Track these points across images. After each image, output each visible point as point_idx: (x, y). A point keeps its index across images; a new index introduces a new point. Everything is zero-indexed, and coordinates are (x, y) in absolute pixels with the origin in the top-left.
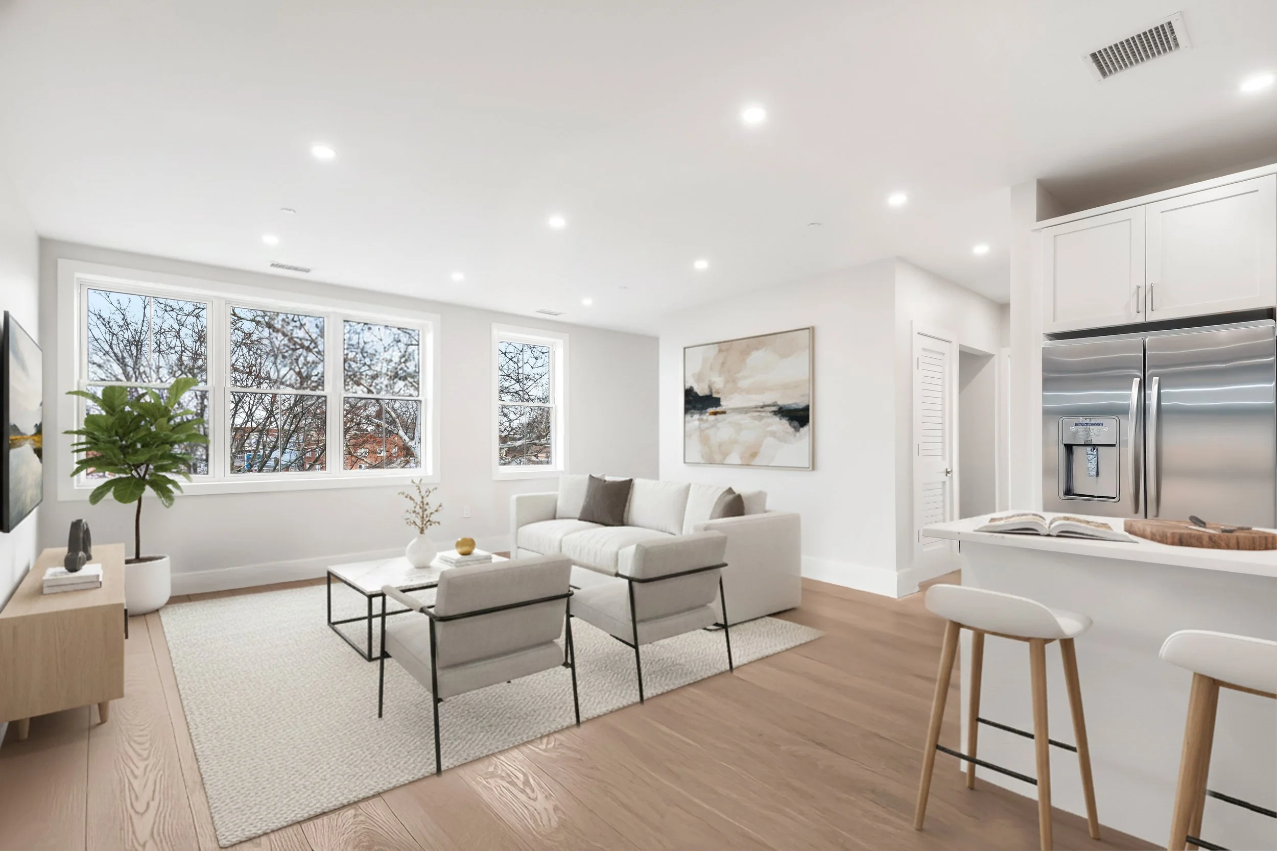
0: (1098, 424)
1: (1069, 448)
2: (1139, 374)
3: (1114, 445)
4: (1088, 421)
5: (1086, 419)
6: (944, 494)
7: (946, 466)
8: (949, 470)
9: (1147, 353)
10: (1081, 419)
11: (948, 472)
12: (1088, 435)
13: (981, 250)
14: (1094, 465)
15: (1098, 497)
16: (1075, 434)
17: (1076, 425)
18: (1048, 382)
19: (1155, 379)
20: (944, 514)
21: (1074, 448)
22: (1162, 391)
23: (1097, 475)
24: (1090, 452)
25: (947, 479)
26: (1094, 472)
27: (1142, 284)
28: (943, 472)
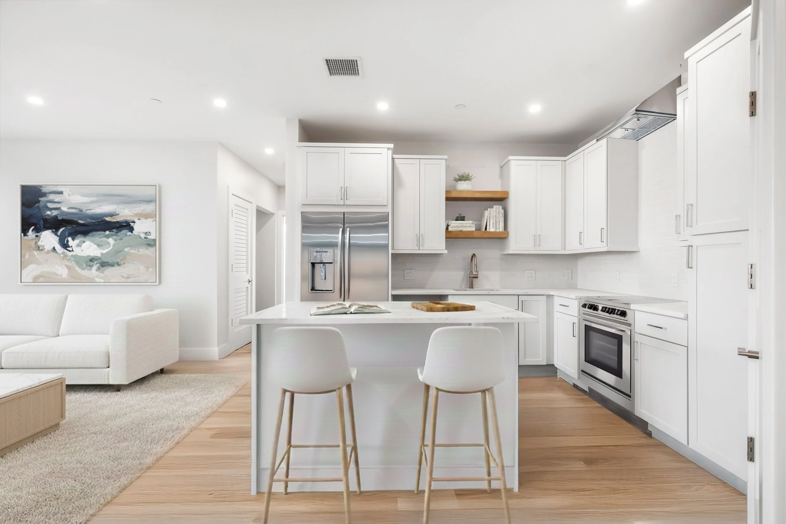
0: (326, 252)
1: (313, 264)
2: (342, 226)
3: (332, 263)
4: (321, 250)
5: (320, 249)
6: (247, 295)
7: (248, 277)
8: (250, 280)
9: (345, 216)
10: (318, 249)
11: (250, 281)
12: (321, 257)
13: (269, 151)
14: (323, 274)
15: (326, 291)
16: (316, 257)
17: (316, 252)
18: (305, 228)
19: (348, 229)
20: (247, 311)
21: (315, 264)
22: (351, 235)
23: (325, 279)
24: (322, 267)
25: (249, 286)
26: (324, 278)
27: (343, 186)
28: (247, 281)
